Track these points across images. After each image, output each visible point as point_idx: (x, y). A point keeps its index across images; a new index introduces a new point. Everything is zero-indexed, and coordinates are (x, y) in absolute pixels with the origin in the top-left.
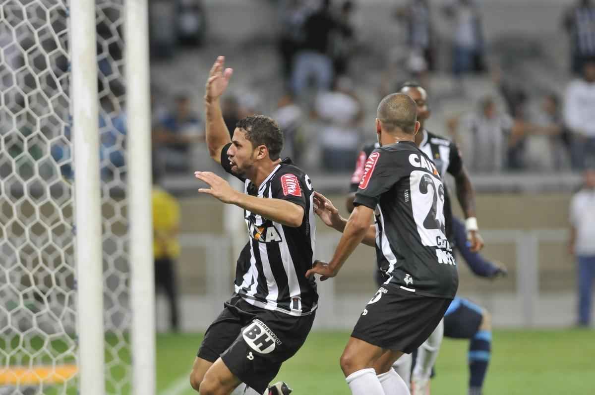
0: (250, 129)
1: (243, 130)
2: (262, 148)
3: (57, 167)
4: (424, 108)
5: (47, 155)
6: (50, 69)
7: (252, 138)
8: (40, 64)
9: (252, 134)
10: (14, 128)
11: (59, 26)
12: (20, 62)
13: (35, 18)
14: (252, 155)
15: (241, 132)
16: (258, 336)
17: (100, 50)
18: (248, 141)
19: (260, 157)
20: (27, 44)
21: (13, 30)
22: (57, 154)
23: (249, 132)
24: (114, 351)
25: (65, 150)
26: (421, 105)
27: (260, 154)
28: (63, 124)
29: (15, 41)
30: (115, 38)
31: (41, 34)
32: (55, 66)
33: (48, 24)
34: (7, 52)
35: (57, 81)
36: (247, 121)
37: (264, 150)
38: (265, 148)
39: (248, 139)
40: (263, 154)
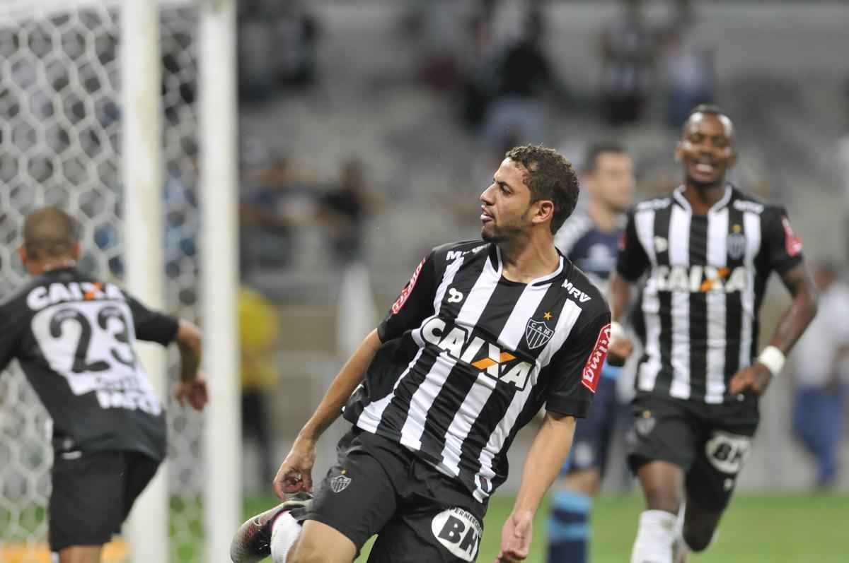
0: (533, 167)
1: (522, 166)
2: (546, 205)
3: (103, 260)
4: (727, 152)
5: (88, 242)
6: (91, 120)
7: (534, 184)
8: (78, 111)
9: (536, 178)
12: (49, 110)
13: (73, 46)
14: (526, 213)
15: (517, 169)
16: (463, 535)
17: (164, 91)
18: (525, 187)
19: (538, 219)
20: (60, 83)
21: (41, 66)
23: (531, 172)
24: (182, 522)
26: (723, 146)
27: (540, 214)
28: (110, 198)
29: (43, 80)
30: (185, 74)
31: (82, 68)
32: (103, 114)
33: (91, 55)
34: (31, 98)
35: (103, 136)
36: (530, 154)
37: (548, 209)
38: (549, 204)
39: (527, 184)
40: (544, 215)
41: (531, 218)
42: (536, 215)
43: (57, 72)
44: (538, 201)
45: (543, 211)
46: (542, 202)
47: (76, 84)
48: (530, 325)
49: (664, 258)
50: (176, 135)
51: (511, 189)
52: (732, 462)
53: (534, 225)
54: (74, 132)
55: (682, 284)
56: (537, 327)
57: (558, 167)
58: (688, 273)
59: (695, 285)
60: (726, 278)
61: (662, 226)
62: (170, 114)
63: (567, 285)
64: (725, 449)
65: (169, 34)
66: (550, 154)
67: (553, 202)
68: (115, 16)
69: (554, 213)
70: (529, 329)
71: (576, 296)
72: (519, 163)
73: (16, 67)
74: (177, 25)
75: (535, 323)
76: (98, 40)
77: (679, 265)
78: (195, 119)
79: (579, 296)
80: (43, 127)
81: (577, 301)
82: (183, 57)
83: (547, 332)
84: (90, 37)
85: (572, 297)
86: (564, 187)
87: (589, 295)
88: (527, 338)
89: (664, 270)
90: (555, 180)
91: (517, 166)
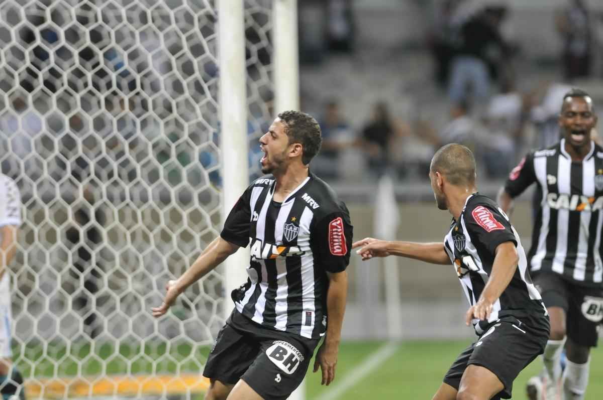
0: (292, 122)
1: (285, 122)
2: (297, 146)
3: (206, 173)
5: (196, 162)
6: (197, 75)
7: (291, 133)
8: (188, 69)
9: (292, 129)
10: (162, 134)
11: (207, 31)
12: (168, 67)
13: (183, 23)
14: (285, 151)
16: (286, 357)
17: (248, 56)
19: (292, 155)
20: (175, 49)
21: (161, 35)
22: (206, 160)
23: (290, 125)
25: (213, 156)
27: (293, 152)
28: (212, 130)
29: (163, 46)
30: (264, 43)
31: (189, 39)
32: (203, 71)
33: (196, 29)
34: (154, 57)
35: (205, 86)
36: (291, 115)
37: (299, 149)
38: (300, 146)
39: (286, 133)
40: (296, 152)
41: (289, 154)
42: (292, 152)
43: (173, 40)
44: (293, 143)
45: (296, 150)
46: (295, 144)
47: (186, 49)
48: (285, 227)
49: (553, 189)
50: (255, 86)
51: (277, 136)
52: (598, 314)
53: (291, 158)
54: (185, 83)
55: (564, 205)
56: (289, 227)
57: (308, 124)
58: (570, 199)
59: (573, 206)
60: (592, 203)
61: (552, 168)
62: (252, 70)
63: (306, 197)
64: (594, 307)
65: (248, 14)
66: (304, 116)
67: (302, 145)
69: (303, 151)
70: (285, 230)
71: (311, 205)
72: (283, 120)
73: (143, 34)
74: (257, 9)
75: (288, 225)
76: (200, 18)
77: (564, 194)
78: (270, 74)
79: (313, 205)
80: (163, 79)
81: (311, 208)
82: (261, 32)
83: (295, 228)
84: (196, 16)
85: (308, 205)
86: (310, 136)
87: (319, 205)
88: (286, 235)
89: (554, 196)
90: (305, 131)
91: (281, 121)
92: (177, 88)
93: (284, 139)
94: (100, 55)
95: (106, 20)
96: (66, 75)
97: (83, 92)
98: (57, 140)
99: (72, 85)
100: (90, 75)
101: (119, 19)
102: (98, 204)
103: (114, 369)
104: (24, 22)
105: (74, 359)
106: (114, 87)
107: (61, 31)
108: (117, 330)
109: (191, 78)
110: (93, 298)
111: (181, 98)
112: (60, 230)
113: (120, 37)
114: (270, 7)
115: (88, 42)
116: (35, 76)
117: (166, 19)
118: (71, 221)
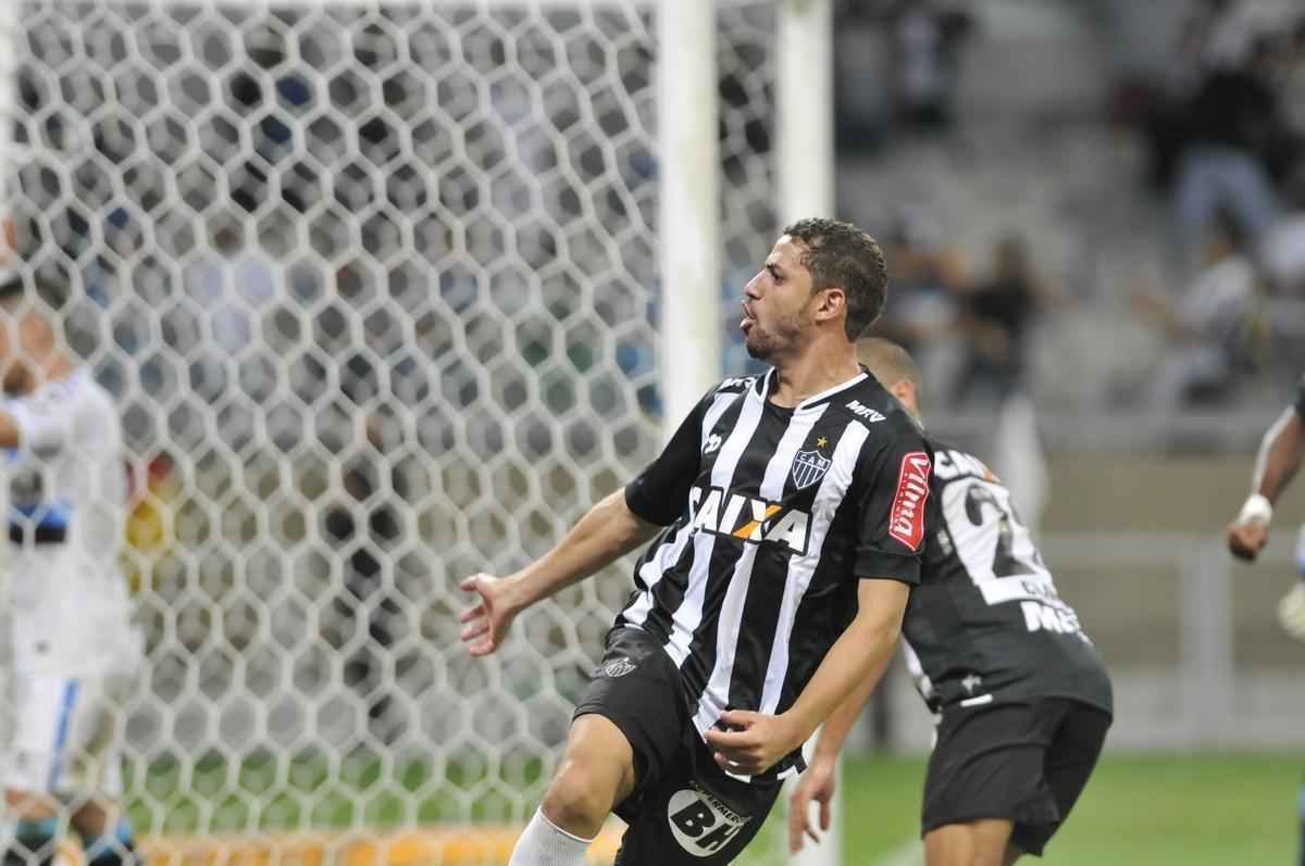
0: (817, 242)
2: (833, 295)
3: (629, 390)
5: (607, 363)
6: (613, 175)
8: (591, 163)
9: (820, 256)
11: (636, 80)
12: (548, 159)
13: (584, 64)
14: (807, 307)
16: (707, 831)
17: (723, 133)
18: (804, 269)
19: (823, 315)
20: (565, 120)
21: (536, 90)
22: (628, 359)
23: (813, 249)
25: (641, 351)
27: (825, 308)
28: (642, 295)
29: (539, 113)
30: (757, 107)
31: (597, 96)
32: (627, 167)
33: (612, 76)
34: (521, 138)
35: (629, 201)
36: (814, 226)
37: (837, 301)
38: (841, 296)
39: (806, 265)
40: (832, 310)
41: (815, 314)
42: (821, 310)
43: (560, 102)
44: (823, 289)
45: (830, 303)
46: (828, 291)
47: (589, 120)
48: (799, 458)
50: (739, 201)
51: (785, 273)
53: (819, 323)
54: (587, 193)
56: (807, 459)
57: (853, 244)
62: (731, 167)
65: (727, 46)
66: (846, 228)
67: (846, 292)
68: (648, 19)
69: (849, 306)
70: (797, 463)
71: (865, 417)
72: (798, 238)
73: (497, 89)
74: (743, 32)
75: (805, 454)
76: (621, 53)
78: (770, 175)
79: (870, 417)
80: (538, 185)
81: (865, 421)
82: (752, 83)
83: (821, 462)
84: (611, 49)
85: (858, 417)
86: (863, 270)
88: (794, 475)
90: (849, 260)
91: (793, 241)
92: (569, 203)
93: (802, 279)
94: (403, 132)
95: (416, 57)
96: (328, 177)
97: (366, 213)
98: (307, 317)
99: (341, 197)
100: (379, 176)
101: (445, 54)
102: (397, 454)
103: (431, 814)
104: (240, 61)
105: (348, 792)
106: (433, 202)
107: (320, 82)
108: (439, 729)
109: (599, 184)
110: (386, 658)
111: (577, 226)
112: (313, 514)
113: (445, 94)
114: (772, 27)
115: (376, 105)
116: (261, 177)
117: (546, 55)
118: (336, 493)
